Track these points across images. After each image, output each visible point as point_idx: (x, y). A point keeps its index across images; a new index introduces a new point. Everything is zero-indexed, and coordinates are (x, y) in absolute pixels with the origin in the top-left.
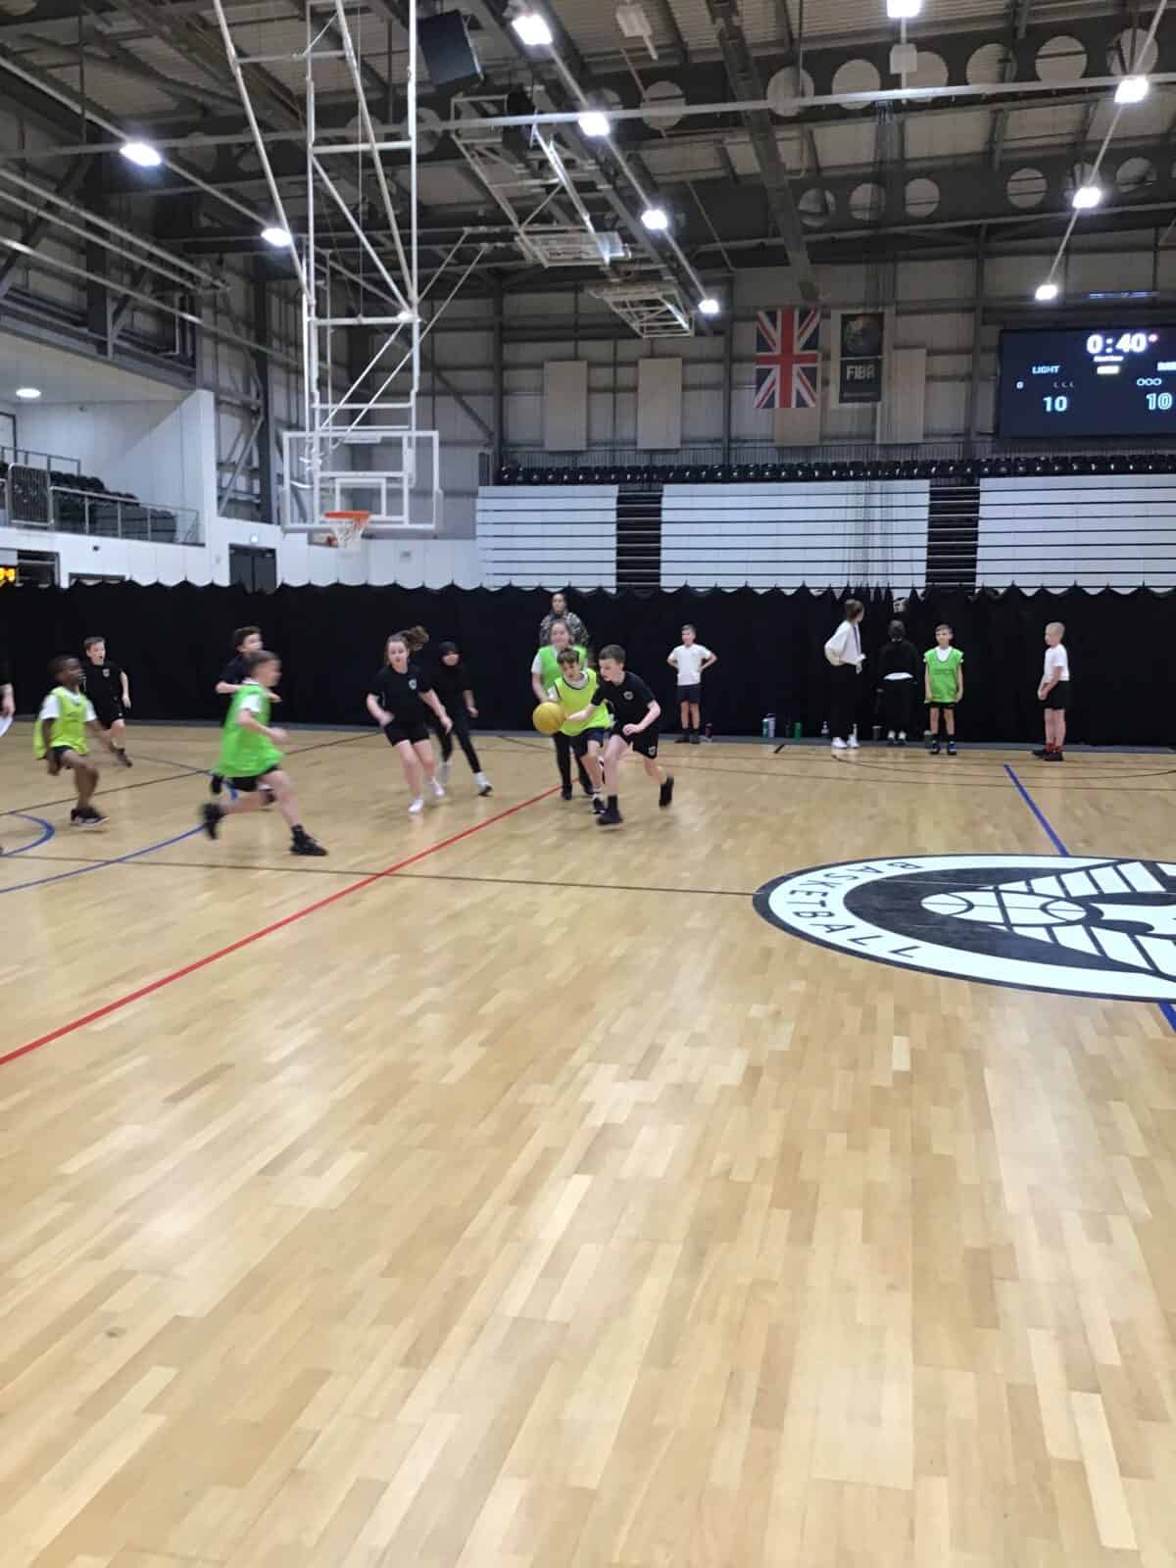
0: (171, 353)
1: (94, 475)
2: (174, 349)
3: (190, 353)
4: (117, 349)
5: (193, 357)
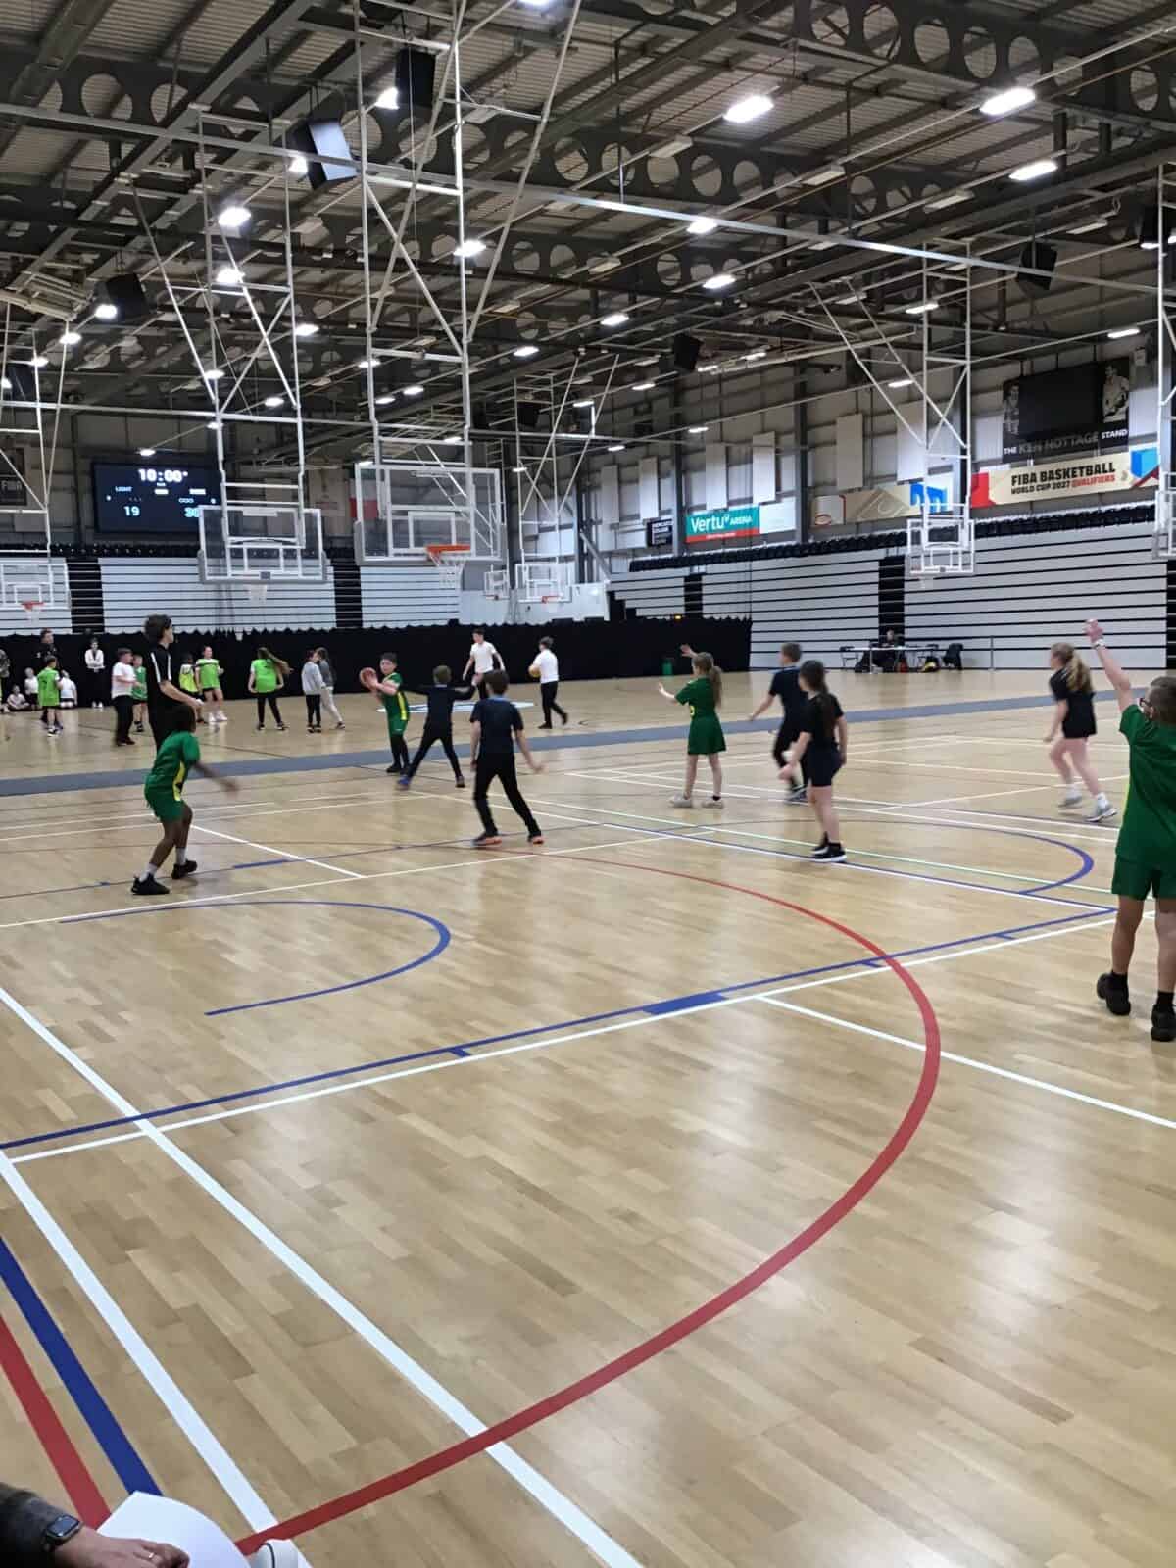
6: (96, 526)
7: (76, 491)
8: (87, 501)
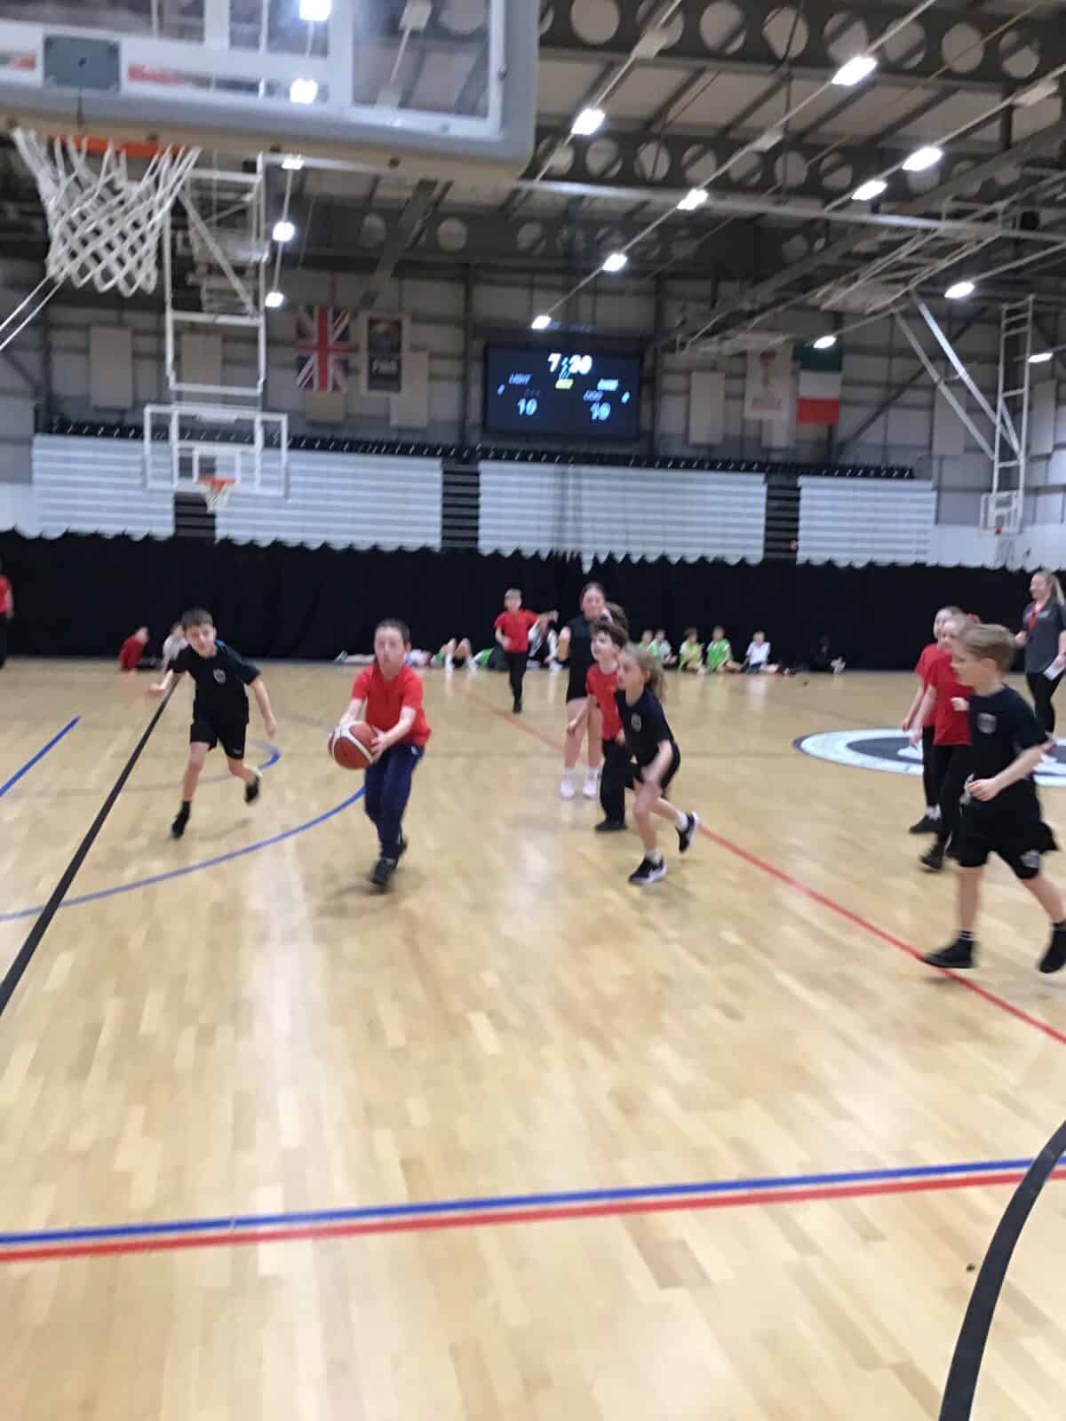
6: (484, 424)
7: (464, 379)
8: (476, 392)
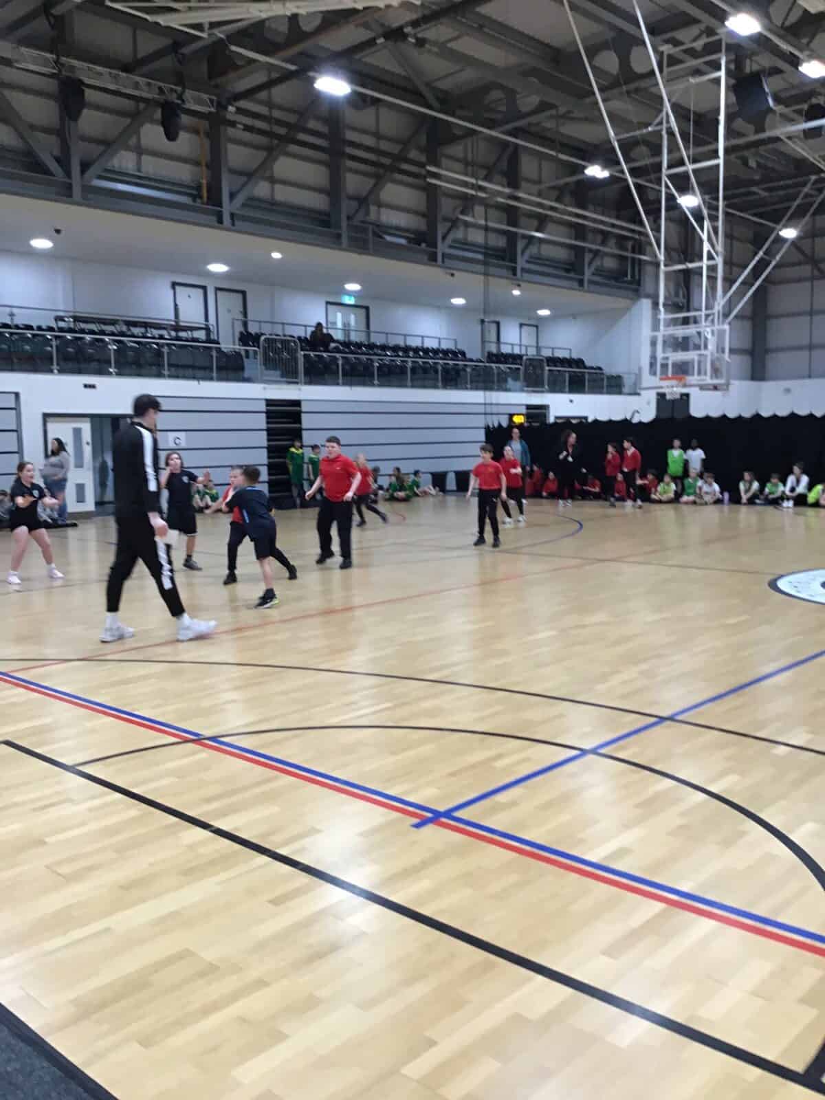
0: (626, 279)
1: (579, 357)
2: (627, 276)
3: (637, 277)
4: (591, 282)
5: (640, 280)
